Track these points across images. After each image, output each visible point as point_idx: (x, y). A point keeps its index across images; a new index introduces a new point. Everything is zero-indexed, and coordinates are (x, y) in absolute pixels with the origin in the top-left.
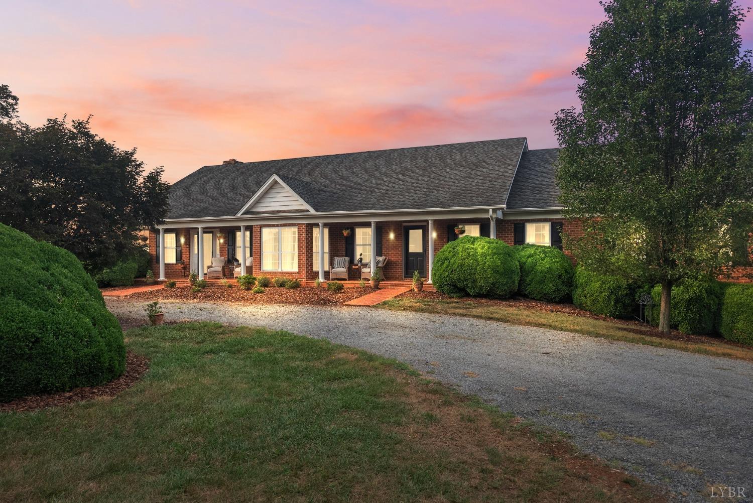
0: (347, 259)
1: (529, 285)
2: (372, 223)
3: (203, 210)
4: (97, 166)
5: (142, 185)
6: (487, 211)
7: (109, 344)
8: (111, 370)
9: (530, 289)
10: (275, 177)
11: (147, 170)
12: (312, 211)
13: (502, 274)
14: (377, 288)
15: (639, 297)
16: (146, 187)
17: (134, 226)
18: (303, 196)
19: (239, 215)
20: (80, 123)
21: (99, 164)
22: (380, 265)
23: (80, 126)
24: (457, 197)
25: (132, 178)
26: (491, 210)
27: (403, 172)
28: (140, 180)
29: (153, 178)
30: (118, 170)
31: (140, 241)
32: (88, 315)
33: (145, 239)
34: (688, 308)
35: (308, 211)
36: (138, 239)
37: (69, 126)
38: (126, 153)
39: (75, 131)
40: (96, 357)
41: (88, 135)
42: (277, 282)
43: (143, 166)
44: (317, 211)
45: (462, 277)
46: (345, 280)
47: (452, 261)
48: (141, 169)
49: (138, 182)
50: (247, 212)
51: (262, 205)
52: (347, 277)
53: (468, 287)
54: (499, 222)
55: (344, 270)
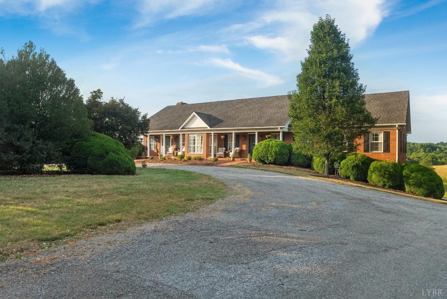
0: (224, 148)
1: (293, 160)
2: (233, 133)
3: (165, 127)
4: (127, 115)
5: (141, 120)
6: (278, 128)
7: (132, 165)
8: (133, 172)
9: (293, 161)
10: (194, 113)
11: (142, 115)
12: (209, 128)
13: (279, 155)
14: (233, 160)
15: (335, 165)
16: (142, 121)
17: (138, 134)
18: (205, 121)
19: (179, 129)
20: (121, 100)
21: (127, 114)
22: (237, 151)
23: (121, 101)
24: (268, 122)
25: (137, 117)
26: (279, 128)
27: (251, 110)
28: (140, 118)
29: (144, 117)
30: (133, 116)
31: (140, 140)
32: (127, 158)
33: (142, 139)
34: (353, 169)
35: (207, 128)
36: (139, 139)
37: (118, 101)
38: (136, 109)
39: (119, 102)
40: (129, 168)
41: (123, 103)
42: (194, 158)
43: (141, 113)
44: (210, 128)
45: (262, 156)
46: (223, 157)
47: (259, 149)
48: (140, 114)
49: (139, 119)
50: (183, 128)
51: (188, 125)
52: (223, 156)
53: (265, 160)
54: (284, 133)
55: (222, 153)
